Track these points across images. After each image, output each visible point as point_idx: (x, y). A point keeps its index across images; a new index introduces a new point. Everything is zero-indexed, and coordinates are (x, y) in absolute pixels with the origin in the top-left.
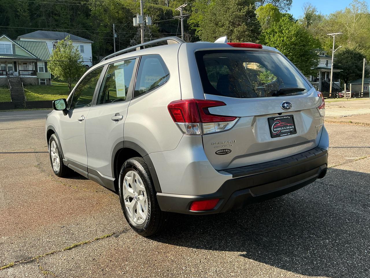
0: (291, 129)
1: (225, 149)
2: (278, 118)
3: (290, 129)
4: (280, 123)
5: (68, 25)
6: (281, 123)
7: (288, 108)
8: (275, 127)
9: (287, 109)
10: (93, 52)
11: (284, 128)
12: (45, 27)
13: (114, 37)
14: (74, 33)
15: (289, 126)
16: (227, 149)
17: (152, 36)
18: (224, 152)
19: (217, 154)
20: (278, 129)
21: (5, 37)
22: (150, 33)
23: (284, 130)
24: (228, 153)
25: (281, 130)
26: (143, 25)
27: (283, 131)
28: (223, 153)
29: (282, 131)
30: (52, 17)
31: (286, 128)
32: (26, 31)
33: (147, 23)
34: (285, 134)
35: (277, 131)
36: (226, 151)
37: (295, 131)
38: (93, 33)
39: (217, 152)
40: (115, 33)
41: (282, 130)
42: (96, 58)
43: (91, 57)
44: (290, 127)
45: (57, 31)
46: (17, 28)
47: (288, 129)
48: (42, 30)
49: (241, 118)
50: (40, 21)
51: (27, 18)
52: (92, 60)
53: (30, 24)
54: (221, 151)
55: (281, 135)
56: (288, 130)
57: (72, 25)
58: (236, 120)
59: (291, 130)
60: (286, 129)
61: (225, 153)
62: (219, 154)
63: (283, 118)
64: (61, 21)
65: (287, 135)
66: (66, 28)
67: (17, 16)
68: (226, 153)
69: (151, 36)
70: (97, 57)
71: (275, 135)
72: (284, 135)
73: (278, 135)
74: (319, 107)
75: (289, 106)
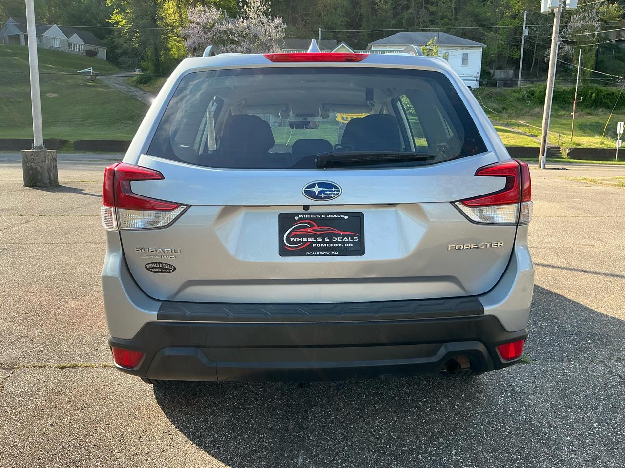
0: (349, 242)
1: (162, 264)
2: (304, 216)
3: (343, 243)
4: (313, 226)
5: (450, 20)
6: (316, 227)
7: (323, 195)
8: (294, 233)
9: (321, 198)
10: (484, 63)
11: (323, 239)
12: (412, 25)
13: (523, 34)
14: (457, 31)
15: (343, 237)
16: (165, 264)
17: (599, 28)
18: (159, 268)
19: (148, 269)
20: (304, 239)
21: (344, 47)
22: (598, 21)
23: (323, 242)
24: (168, 271)
25: (312, 243)
26: (559, 10)
27: (319, 245)
28: (160, 270)
29: (314, 245)
30: (426, 8)
31: (330, 239)
32: (385, 34)
33: (568, 4)
34: (322, 253)
35: (300, 242)
36: (165, 266)
37: (359, 250)
38: (490, 30)
39: (148, 267)
40: (526, 27)
41: (317, 243)
42: (490, 73)
43: (478, 73)
44: (346, 239)
45: (429, 30)
46: (372, 31)
47: (337, 242)
48: (407, 31)
49: (192, 207)
50: (406, 16)
51: (388, 14)
52: (479, 78)
53: (393, 22)
54: (154, 266)
55: (307, 253)
56: (337, 245)
57: (456, 19)
58: (181, 209)
59: (346, 245)
60: (331, 242)
61: (163, 270)
62: (151, 271)
63: (323, 217)
64: (439, 13)
65: (327, 255)
66: (444, 25)
67: (374, 11)
68: (166, 271)
69: (597, 28)
70: (491, 71)
71: (291, 251)
72: (318, 253)
74: (463, 201)
75: (328, 192)
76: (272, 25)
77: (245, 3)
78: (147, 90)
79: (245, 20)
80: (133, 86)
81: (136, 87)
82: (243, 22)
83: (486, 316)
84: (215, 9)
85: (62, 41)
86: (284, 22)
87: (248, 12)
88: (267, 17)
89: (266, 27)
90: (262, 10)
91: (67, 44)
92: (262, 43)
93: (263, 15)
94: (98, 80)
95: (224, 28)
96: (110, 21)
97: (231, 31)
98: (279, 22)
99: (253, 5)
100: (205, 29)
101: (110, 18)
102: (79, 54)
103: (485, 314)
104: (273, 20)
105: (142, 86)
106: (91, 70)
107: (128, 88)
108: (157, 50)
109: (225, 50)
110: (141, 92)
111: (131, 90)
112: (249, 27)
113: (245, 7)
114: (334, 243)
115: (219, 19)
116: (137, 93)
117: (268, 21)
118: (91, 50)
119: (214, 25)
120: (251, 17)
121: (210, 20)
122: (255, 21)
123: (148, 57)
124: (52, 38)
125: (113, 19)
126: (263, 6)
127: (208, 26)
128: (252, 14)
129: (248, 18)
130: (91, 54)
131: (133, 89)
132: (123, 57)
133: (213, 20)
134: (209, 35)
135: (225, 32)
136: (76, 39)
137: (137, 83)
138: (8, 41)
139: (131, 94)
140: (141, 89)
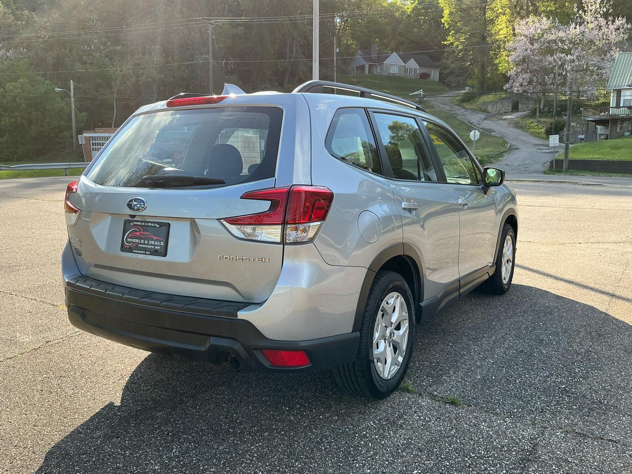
0: (158, 246)
1: (78, 249)
2: (138, 223)
3: (155, 245)
4: (140, 231)
6: (142, 232)
8: (130, 235)
9: (135, 210)
11: (144, 242)
15: (155, 241)
20: (135, 240)
23: (144, 244)
24: (81, 255)
25: (138, 243)
27: (141, 246)
29: (139, 246)
31: (148, 242)
34: (141, 252)
35: (132, 242)
36: (79, 251)
39: (75, 251)
41: (141, 244)
47: (151, 245)
49: (82, 212)
55: (134, 251)
56: (151, 247)
59: (156, 247)
60: (148, 244)
61: (79, 254)
62: (76, 254)
63: (146, 224)
65: (143, 254)
71: (127, 248)
72: (139, 252)
73: (130, 250)
74: (226, 219)
75: (138, 206)
76: (611, 27)
77: (581, 7)
78: (468, 107)
79: (578, 26)
80: (456, 104)
81: (459, 105)
82: (575, 28)
83: (238, 319)
84: (545, 19)
85: (400, 67)
86: (627, 23)
87: (584, 17)
88: (606, 19)
89: (604, 29)
90: (601, 12)
91: (403, 69)
92: (599, 49)
93: (601, 17)
94: (426, 101)
95: (553, 37)
96: (445, 43)
97: (562, 40)
98: (620, 22)
99: (590, 8)
100: (532, 41)
101: (446, 40)
102: (414, 77)
103: (238, 318)
104: (613, 21)
105: (465, 104)
106: (421, 92)
107: (451, 107)
108: (483, 68)
109: (552, 60)
110: (463, 110)
111: (454, 109)
112: (583, 33)
113: (580, 12)
114: (150, 245)
115: (550, 29)
116: (459, 112)
117: (607, 23)
118: (425, 73)
119: (543, 35)
120: (587, 22)
121: (539, 30)
122: (590, 26)
123: (474, 75)
124: (391, 65)
125: (448, 41)
126: (603, 8)
127: (536, 37)
128: (588, 17)
129: (583, 22)
130: (425, 76)
131: (456, 107)
132: (449, 77)
133: (541, 30)
134: (536, 46)
135: (555, 41)
136: (412, 64)
137: (460, 102)
138: (355, 72)
139: (452, 112)
140: (463, 107)
